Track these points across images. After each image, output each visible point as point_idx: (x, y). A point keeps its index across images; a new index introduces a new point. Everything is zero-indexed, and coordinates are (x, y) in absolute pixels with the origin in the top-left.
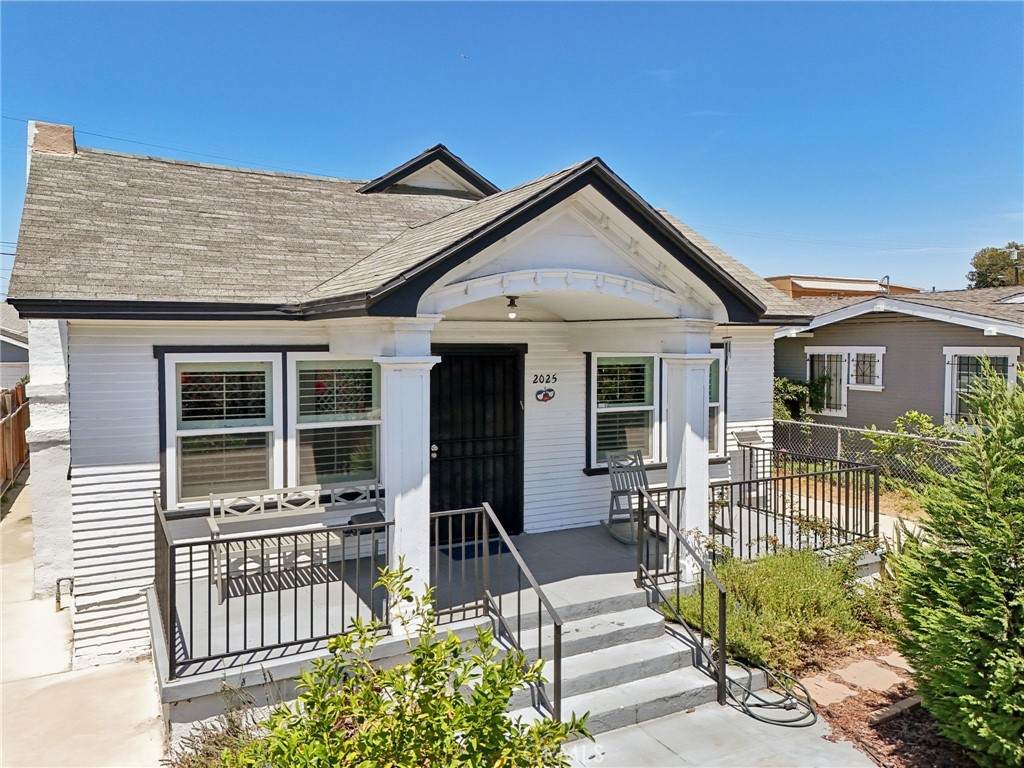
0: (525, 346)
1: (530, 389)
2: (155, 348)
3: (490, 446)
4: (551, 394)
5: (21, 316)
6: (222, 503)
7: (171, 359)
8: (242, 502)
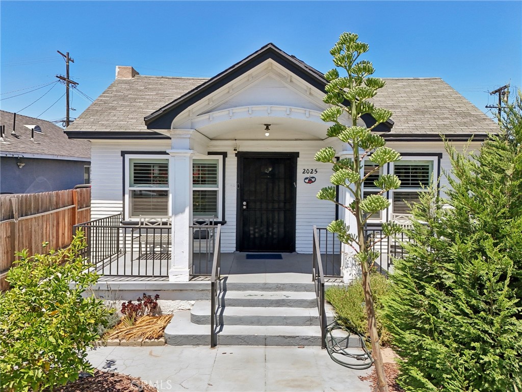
0: (298, 154)
1: (300, 176)
2: (122, 152)
3: (276, 206)
4: (313, 180)
5: (69, 138)
6: (145, 220)
7: (127, 157)
8: (153, 220)
